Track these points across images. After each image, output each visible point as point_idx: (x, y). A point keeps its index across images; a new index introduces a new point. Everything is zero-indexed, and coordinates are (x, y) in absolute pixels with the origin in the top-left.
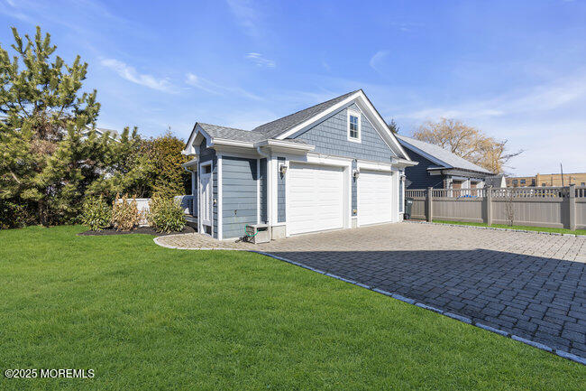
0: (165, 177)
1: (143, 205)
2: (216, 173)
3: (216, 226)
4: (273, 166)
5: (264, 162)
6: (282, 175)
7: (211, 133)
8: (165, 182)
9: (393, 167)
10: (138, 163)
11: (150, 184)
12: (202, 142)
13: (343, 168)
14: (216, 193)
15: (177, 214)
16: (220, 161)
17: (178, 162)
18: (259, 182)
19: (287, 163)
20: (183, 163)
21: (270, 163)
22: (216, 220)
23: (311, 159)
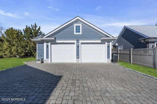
9: (102, 41)
13: (74, 43)
16: (37, 44)
23: (57, 42)
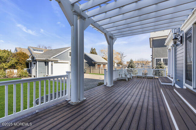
0: (20, 63)
1: (15, 71)
2: (36, 65)
3: (36, 76)
4: (50, 63)
5: (48, 62)
6: (52, 65)
7: (35, 57)
8: (21, 65)
10: (12, 60)
11: (15, 65)
12: (33, 58)
14: (36, 69)
15: (26, 73)
16: (37, 62)
17: (24, 59)
18: (47, 66)
19: (53, 62)
20: (26, 59)
21: (49, 63)
22: (36, 74)
23: (59, 61)
